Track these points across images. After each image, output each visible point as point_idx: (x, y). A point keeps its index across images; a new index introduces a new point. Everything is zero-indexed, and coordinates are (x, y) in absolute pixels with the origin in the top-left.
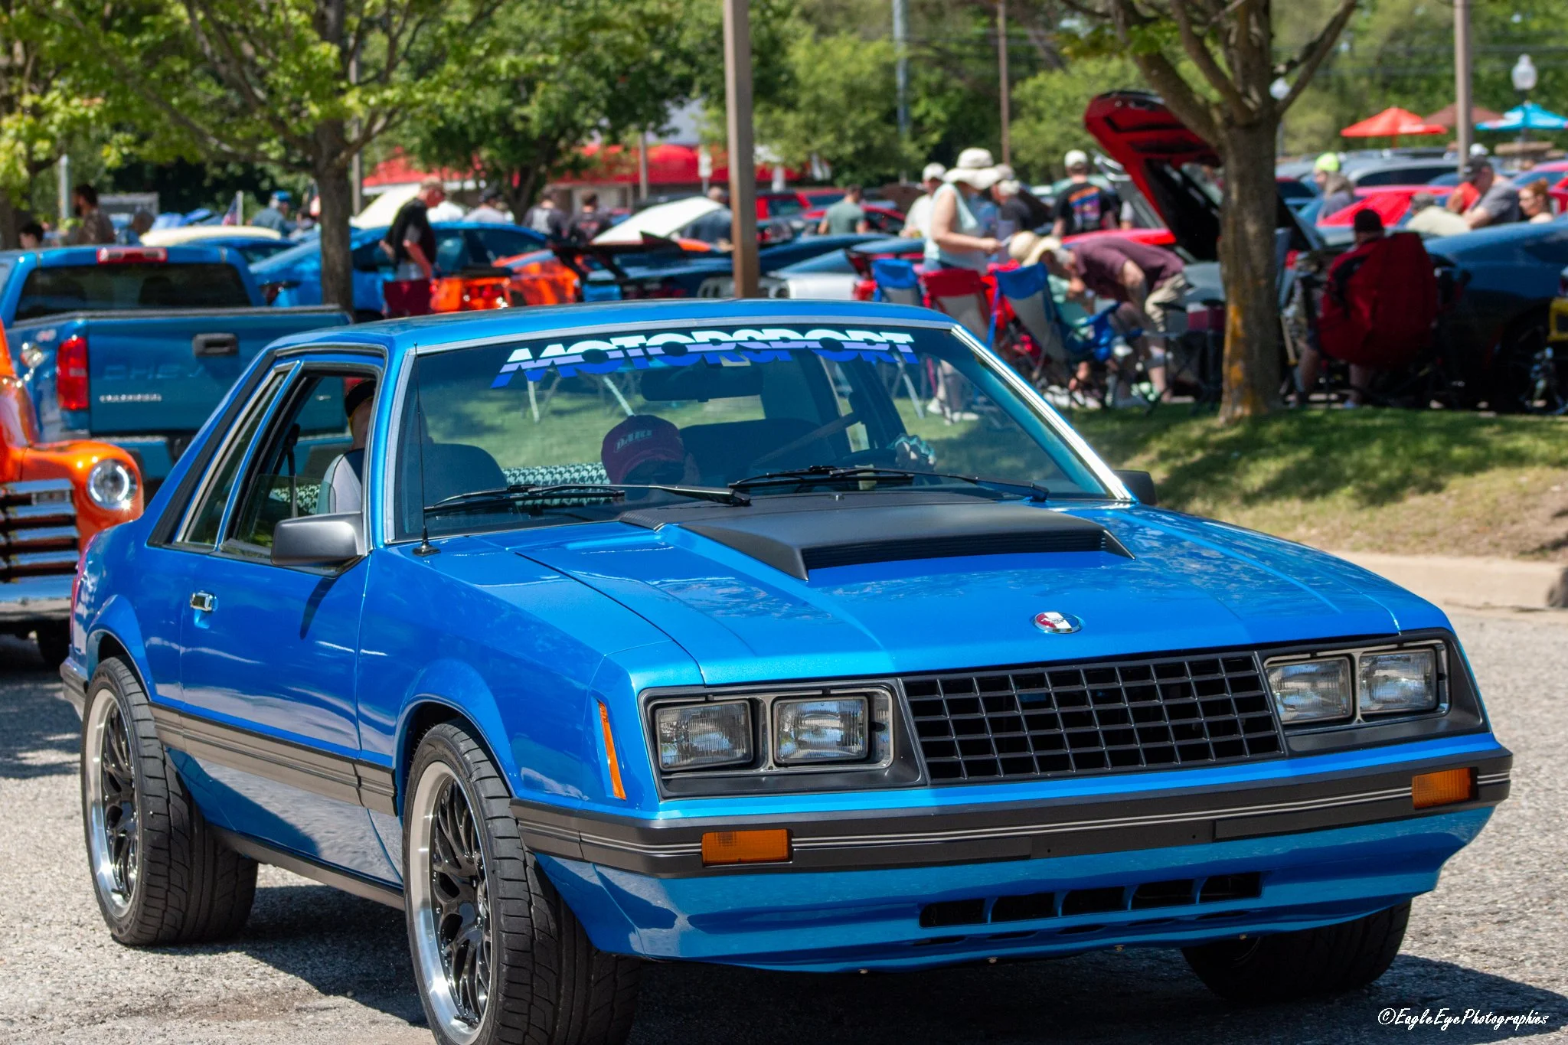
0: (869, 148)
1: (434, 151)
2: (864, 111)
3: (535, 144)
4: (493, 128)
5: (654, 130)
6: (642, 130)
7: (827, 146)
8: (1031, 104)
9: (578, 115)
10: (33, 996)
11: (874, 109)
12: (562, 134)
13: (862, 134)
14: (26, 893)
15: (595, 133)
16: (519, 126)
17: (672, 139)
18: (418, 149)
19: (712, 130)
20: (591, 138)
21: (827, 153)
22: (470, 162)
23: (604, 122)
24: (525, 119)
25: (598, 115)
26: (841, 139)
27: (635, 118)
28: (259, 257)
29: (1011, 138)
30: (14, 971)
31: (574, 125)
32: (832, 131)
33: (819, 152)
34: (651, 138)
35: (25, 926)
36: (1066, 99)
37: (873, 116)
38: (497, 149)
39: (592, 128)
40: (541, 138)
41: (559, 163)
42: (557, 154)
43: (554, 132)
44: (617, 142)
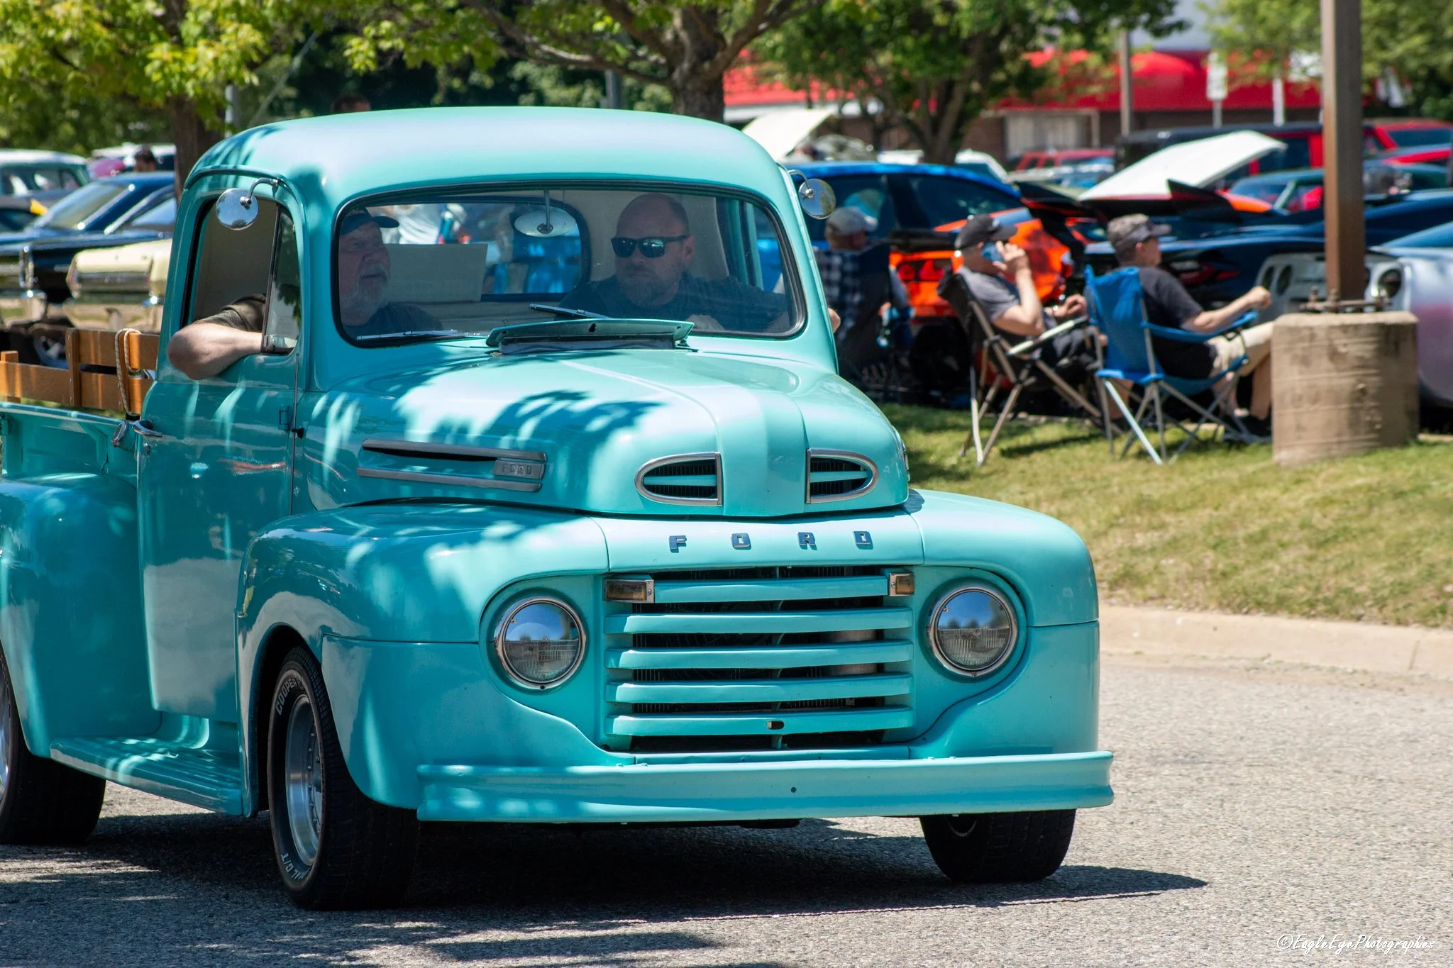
1: (806, 55)
3: (964, 47)
4: (900, 21)
5: (1147, 25)
6: (1130, 26)
7: (1414, 54)
12: (1005, 30)
15: (1057, 31)
16: (940, 19)
17: (1176, 41)
18: (780, 51)
20: (1051, 38)
21: (1412, 64)
22: (860, 73)
23: (1072, 14)
24: (948, 7)
26: (1435, 44)
27: (1120, 7)
31: (1023, 16)
32: (1421, 30)
33: (1398, 65)
34: (1141, 38)
38: (904, 51)
39: (1052, 23)
40: (972, 39)
41: (1000, 76)
42: (999, 61)
43: (995, 31)
44: (1089, 45)
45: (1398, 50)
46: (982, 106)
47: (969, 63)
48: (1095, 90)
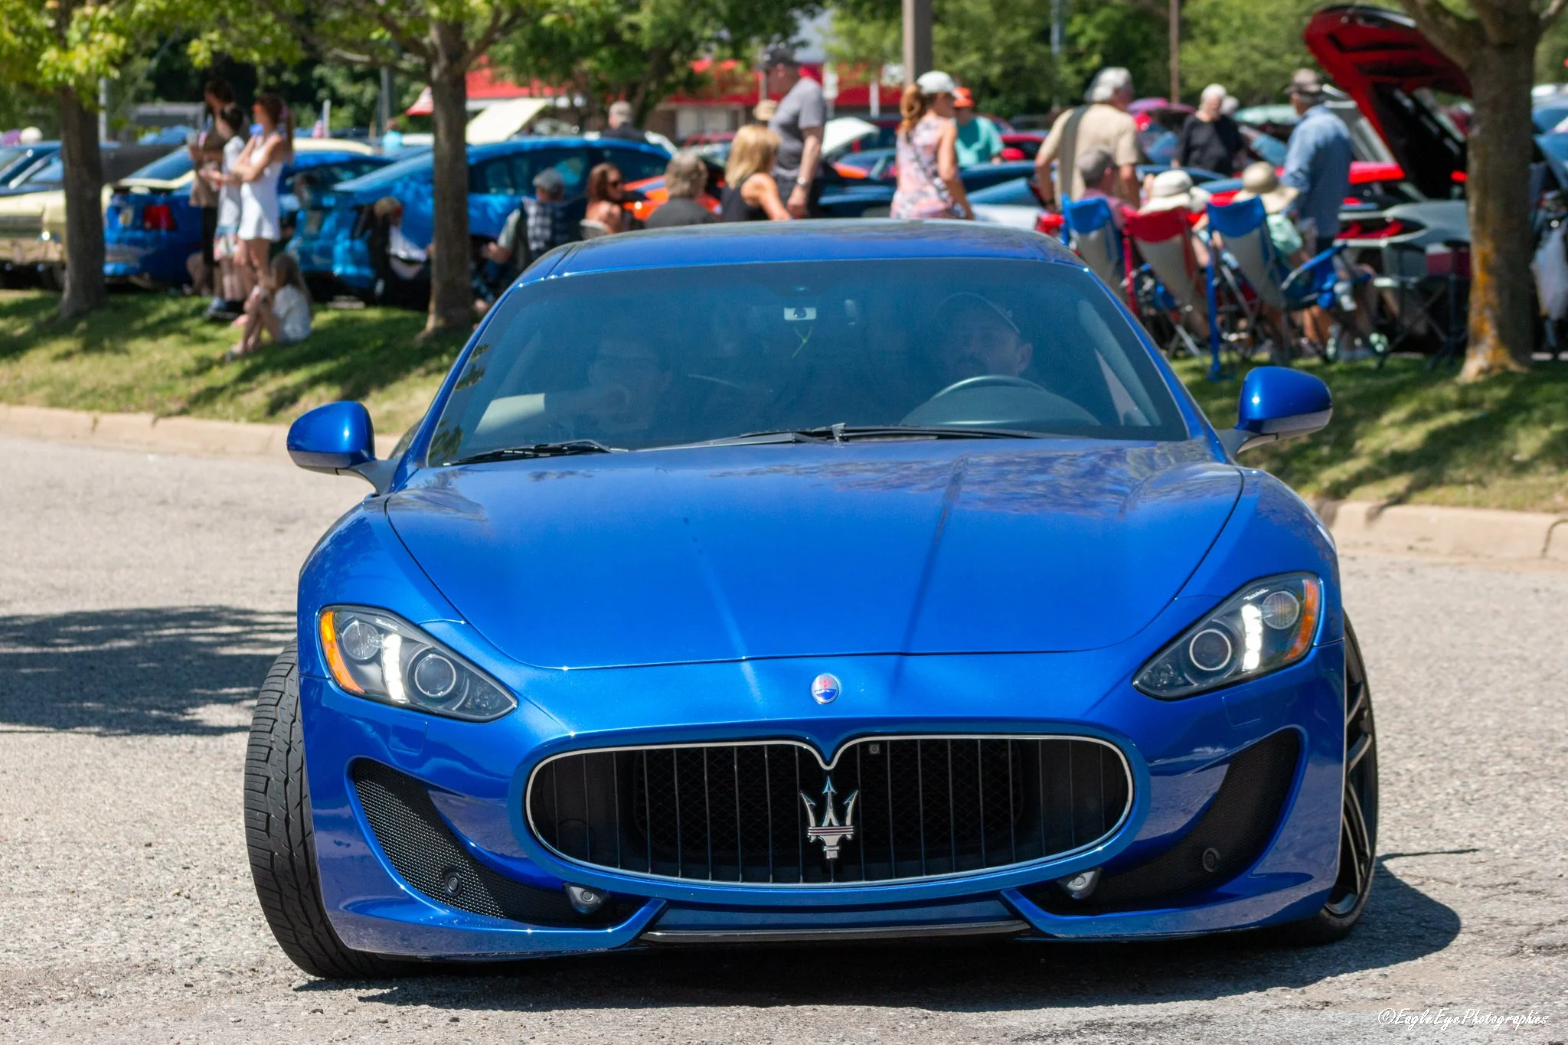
0: (1018, 70)
1: (530, 60)
2: (1014, 28)
3: (645, 57)
4: (598, 38)
7: (970, 66)
8: (1204, 23)
9: (694, 25)
10: (248, 948)
11: (1027, 26)
12: (676, 45)
13: (1012, 53)
14: (214, 843)
15: (714, 47)
16: (627, 36)
18: (511, 59)
19: (841, 45)
20: (708, 50)
21: (971, 74)
22: (569, 75)
23: (725, 34)
24: (634, 28)
25: (719, 25)
26: (987, 60)
27: (759, 29)
28: (347, 175)
29: (1180, 61)
30: (222, 923)
31: (688, 35)
32: (978, 49)
35: (223, 877)
36: (1244, 18)
37: (1023, 33)
38: (602, 61)
39: (710, 40)
40: (652, 50)
41: (671, 79)
42: (670, 68)
43: (668, 44)
44: (737, 56)
45: (960, 64)
46: (658, 100)
47: (648, 67)
48: (740, 90)
